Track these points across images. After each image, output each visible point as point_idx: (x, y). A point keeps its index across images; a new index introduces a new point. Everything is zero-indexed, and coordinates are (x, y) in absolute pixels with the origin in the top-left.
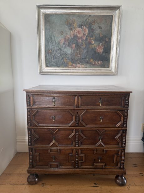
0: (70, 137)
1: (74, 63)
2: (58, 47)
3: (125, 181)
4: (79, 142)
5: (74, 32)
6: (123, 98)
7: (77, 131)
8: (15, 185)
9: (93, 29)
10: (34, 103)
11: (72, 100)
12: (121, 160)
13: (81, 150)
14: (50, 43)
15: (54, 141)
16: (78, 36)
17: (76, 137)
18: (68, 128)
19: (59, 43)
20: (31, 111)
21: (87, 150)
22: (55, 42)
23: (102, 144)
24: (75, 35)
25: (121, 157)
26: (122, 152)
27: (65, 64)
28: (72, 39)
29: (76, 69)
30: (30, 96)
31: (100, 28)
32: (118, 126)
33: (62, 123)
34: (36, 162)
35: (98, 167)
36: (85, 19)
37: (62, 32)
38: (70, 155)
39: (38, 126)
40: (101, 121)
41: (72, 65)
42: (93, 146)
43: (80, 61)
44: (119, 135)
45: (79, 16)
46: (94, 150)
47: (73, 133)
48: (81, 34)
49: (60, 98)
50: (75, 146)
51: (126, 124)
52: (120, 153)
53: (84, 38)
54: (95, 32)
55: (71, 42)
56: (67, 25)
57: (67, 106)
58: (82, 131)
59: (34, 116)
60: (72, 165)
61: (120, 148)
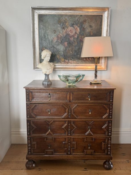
0: (63, 127)
1: (66, 60)
2: (52, 44)
3: (112, 166)
4: (71, 132)
5: (66, 30)
6: (108, 94)
7: (69, 122)
8: (15, 170)
9: (84, 28)
10: (33, 98)
11: (65, 96)
12: (108, 147)
13: (73, 139)
14: (44, 41)
15: (49, 131)
16: (70, 34)
17: (68, 127)
18: (62, 119)
19: (52, 41)
20: (29, 105)
21: (78, 139)
22: (48, 40)
23: (91, 133)
24: (67, 33)
25: (108, 144)
26: (108, 140)
27: (58, 60)
28: (65, 37)
29: (68, 64)
30: (29, 92)
31: (91, 26)
32: (105, 118)
33: (57, 115)
34: (34, 150)
35: (88, 153)
36: (77, 18)
37: (55, 31)
38: (64, 143)
39: (36, 118)
40: (90, 113)
41: (64, 61)
42: (83, 135)
43: (72, 58)
44: (106, 125)
45: (71, 16)
46: (84, 139)
47: (66, 124)
48: (73, 32)
49: (54, 94)
50: (68, 135)
51: (112, 116)
52: (106, 141)
53: (76, 37)
54: (86, 31)
55: (63, 40)
56: (59, 24)
57: (61, 101)
58: (74, 122)
59: (33, 109)
60: (65, 152)
61: (107, 137)
